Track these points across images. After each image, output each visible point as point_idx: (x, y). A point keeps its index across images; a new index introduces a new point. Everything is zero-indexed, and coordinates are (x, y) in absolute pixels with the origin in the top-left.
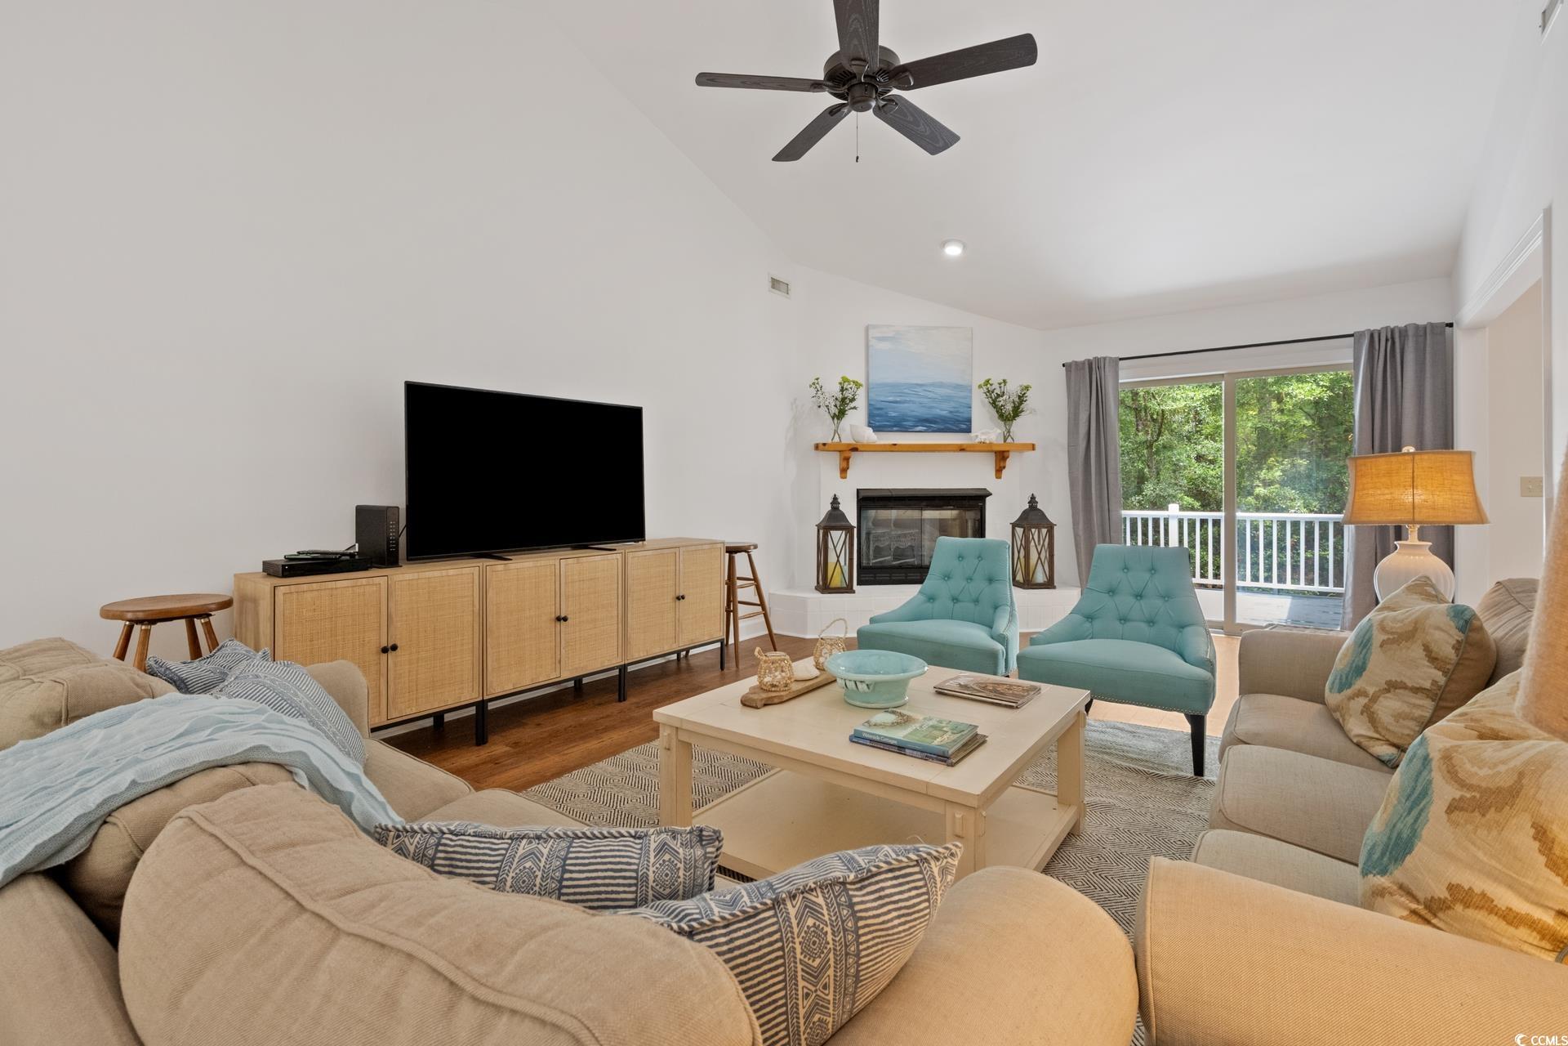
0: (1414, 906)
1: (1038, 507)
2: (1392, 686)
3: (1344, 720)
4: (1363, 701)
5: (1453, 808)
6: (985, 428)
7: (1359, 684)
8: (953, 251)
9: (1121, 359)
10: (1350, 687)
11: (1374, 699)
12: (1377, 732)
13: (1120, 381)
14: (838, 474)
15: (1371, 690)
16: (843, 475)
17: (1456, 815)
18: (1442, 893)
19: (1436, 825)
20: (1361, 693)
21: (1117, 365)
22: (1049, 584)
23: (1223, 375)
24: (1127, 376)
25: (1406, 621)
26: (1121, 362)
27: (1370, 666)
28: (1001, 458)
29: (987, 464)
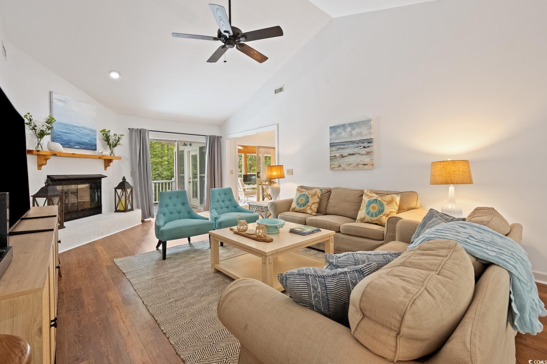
0: (386, 216)
1: (126, 181)
2: (313, 203)
3: (306, 211)
4: (309, 207)
5: (387, 204)
6: (102, 150)
7: (308, 204)
8: (115, 75)
9: (150, 131)
10: (306, 205)
11: (311, 206)
12: (312, 211)
13: (149, 138)
14: (36, 167)
15: (310, 205)
16: (39, 168)
17: (388, 205)
18: (389, 213)
19: (386, 207)
20: (309, 206)
21: (148, 132)
22: (132, 209)
23: (176, 141)
24: (152, 136)
25: (314, 193)
26: (150, 132)
27: (310, 201)
28: (108, 162)
29: (101, 164)
